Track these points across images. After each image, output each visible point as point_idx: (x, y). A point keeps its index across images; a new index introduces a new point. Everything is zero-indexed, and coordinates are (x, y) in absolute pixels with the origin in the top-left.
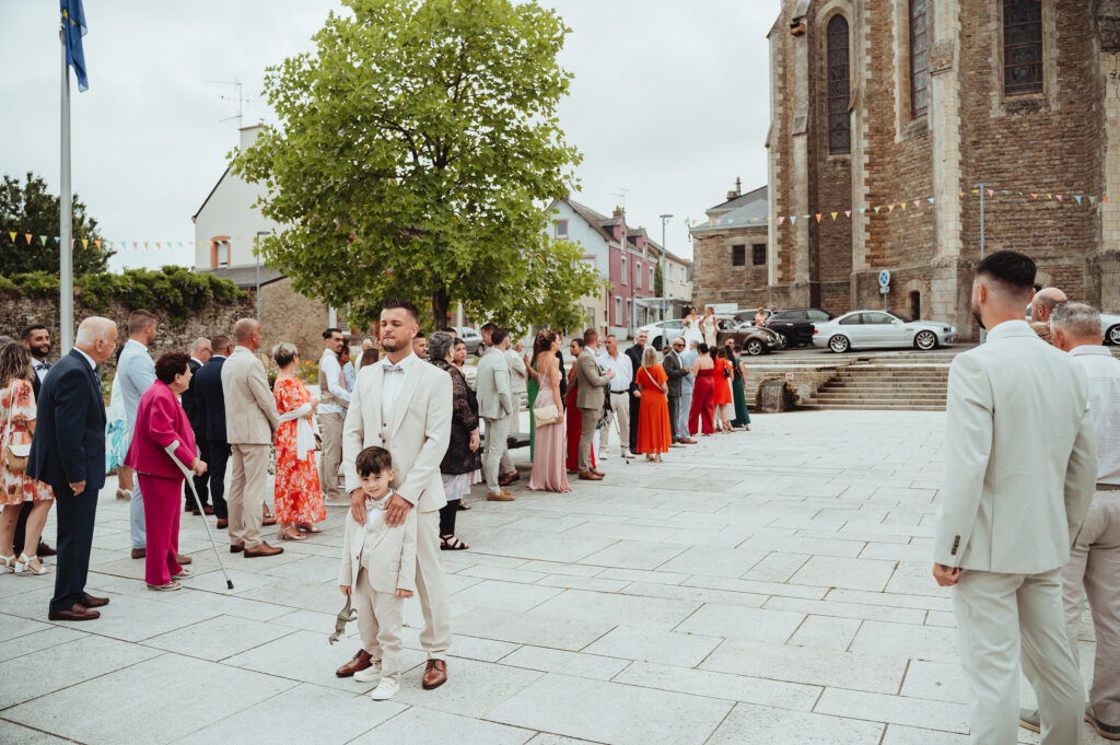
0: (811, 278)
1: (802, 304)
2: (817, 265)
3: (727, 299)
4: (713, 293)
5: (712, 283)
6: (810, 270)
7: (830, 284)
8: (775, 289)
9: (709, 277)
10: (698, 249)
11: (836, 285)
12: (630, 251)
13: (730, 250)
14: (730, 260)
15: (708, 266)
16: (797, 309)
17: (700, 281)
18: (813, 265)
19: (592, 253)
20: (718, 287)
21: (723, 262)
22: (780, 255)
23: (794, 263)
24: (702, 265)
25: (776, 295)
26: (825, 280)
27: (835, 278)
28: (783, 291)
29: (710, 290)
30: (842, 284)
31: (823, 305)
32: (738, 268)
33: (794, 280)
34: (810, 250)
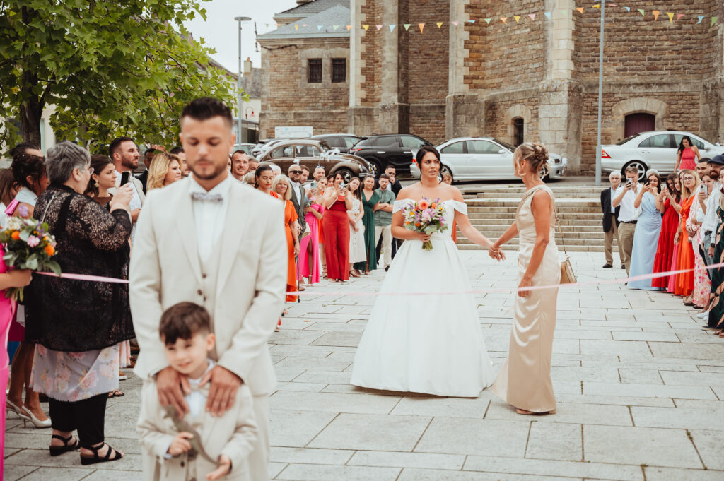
0: (400, 100)
1: (389, 130)
2: (406, 84)
3: (300, 121)
4: (284, 114)
5: (283, 102)
6: (399, 90)
7: (420, 107)
8: (358, 111)
9: (281, 95)
10: (267, 62)
11: (427, 108)
13: (305, 63)
14: (304, 76)
15: (279, 81)
16: (384, 135)
17: (269, 99)
18: (402, 85)
20: (290, 107)
21: (296, 77)
22: (363, 71)
23: (380, 82)
24: (272, 81)
25: (358, 118)
26: (415, 103)
27: (426, 101)
28: (366, 114)
29: (281, 110)
30: (433, 107)
31: (412, 132)
32: (314, 85)
33: (379, 101)
34: (399, 68)
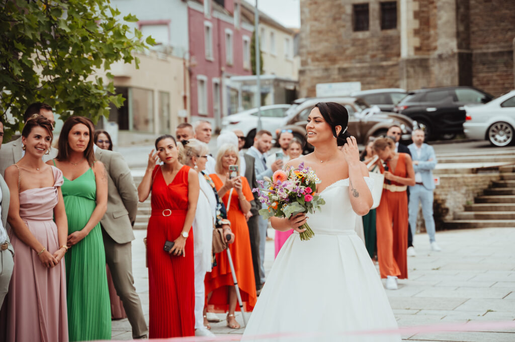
0: (459, 46)
1: (447, 82)
2: (467, 28)
3: (345, 76)
4: (326, 70)
5: (325, 55)
6: (458, 35)
7: (485, 54)
8: (411, 62)
9: (322, 47)
10: (306, 10)
11: (493, 54)
12: (216, 15)
13: (349, 10)
14: (349, 24)
15: (320, 32)
16: (440, 87)
17: (309, 53)
18: (462, 28)
19: (165, 17)
20: (333, 61)
21: (339, 27)
22: (417, 15)
23: (435, 27)
24: (312, 32)
25: (411, 70)
26: (479, 49)
27: (492, 46)
28: (421, 65)
29: (323, 65)
30: (501, 54)
31: (475, 82)
32: (360, 35)
33: (435, 49)
34: (458, 8)
